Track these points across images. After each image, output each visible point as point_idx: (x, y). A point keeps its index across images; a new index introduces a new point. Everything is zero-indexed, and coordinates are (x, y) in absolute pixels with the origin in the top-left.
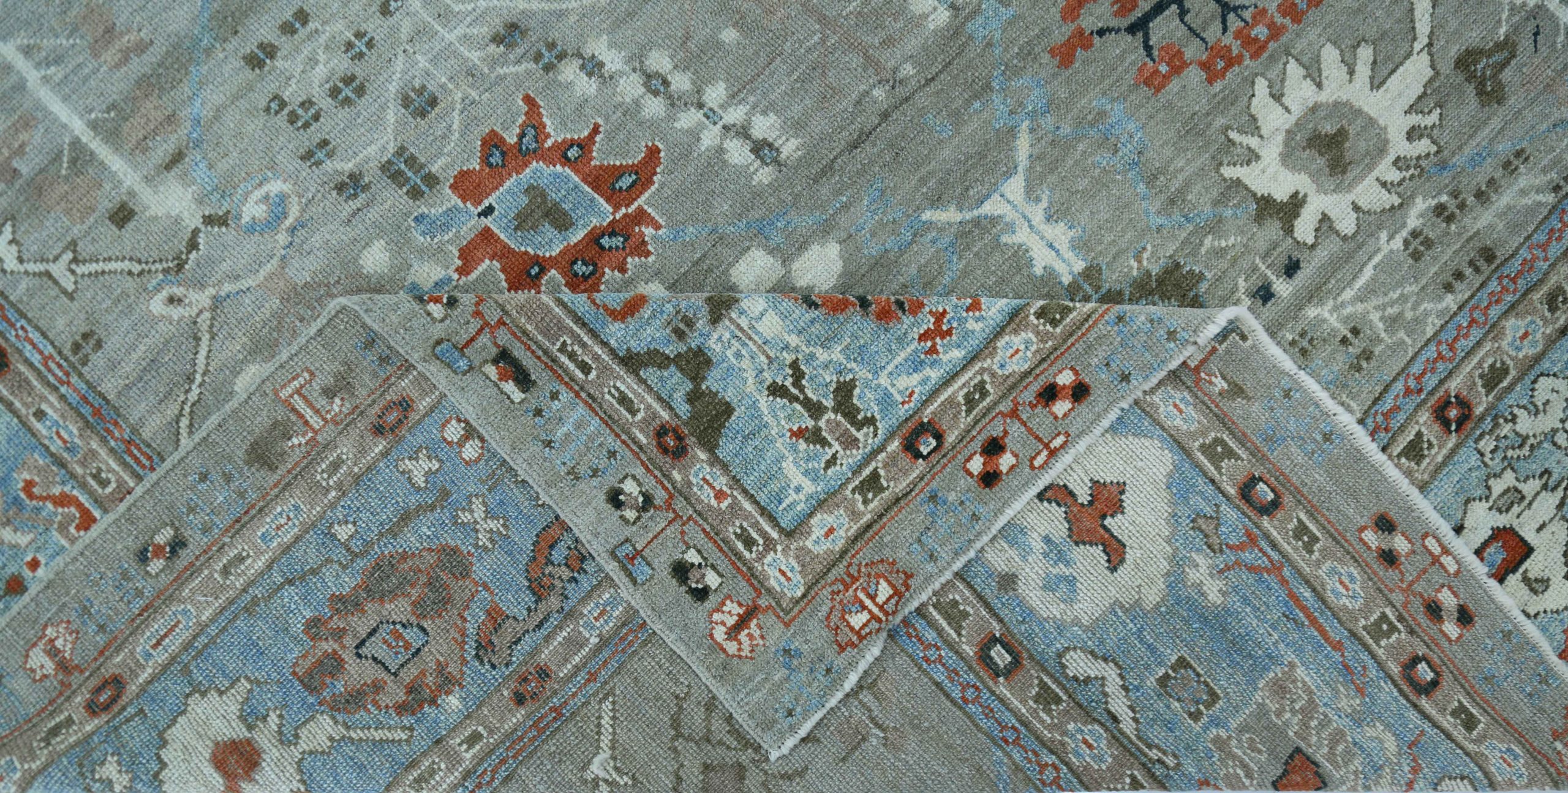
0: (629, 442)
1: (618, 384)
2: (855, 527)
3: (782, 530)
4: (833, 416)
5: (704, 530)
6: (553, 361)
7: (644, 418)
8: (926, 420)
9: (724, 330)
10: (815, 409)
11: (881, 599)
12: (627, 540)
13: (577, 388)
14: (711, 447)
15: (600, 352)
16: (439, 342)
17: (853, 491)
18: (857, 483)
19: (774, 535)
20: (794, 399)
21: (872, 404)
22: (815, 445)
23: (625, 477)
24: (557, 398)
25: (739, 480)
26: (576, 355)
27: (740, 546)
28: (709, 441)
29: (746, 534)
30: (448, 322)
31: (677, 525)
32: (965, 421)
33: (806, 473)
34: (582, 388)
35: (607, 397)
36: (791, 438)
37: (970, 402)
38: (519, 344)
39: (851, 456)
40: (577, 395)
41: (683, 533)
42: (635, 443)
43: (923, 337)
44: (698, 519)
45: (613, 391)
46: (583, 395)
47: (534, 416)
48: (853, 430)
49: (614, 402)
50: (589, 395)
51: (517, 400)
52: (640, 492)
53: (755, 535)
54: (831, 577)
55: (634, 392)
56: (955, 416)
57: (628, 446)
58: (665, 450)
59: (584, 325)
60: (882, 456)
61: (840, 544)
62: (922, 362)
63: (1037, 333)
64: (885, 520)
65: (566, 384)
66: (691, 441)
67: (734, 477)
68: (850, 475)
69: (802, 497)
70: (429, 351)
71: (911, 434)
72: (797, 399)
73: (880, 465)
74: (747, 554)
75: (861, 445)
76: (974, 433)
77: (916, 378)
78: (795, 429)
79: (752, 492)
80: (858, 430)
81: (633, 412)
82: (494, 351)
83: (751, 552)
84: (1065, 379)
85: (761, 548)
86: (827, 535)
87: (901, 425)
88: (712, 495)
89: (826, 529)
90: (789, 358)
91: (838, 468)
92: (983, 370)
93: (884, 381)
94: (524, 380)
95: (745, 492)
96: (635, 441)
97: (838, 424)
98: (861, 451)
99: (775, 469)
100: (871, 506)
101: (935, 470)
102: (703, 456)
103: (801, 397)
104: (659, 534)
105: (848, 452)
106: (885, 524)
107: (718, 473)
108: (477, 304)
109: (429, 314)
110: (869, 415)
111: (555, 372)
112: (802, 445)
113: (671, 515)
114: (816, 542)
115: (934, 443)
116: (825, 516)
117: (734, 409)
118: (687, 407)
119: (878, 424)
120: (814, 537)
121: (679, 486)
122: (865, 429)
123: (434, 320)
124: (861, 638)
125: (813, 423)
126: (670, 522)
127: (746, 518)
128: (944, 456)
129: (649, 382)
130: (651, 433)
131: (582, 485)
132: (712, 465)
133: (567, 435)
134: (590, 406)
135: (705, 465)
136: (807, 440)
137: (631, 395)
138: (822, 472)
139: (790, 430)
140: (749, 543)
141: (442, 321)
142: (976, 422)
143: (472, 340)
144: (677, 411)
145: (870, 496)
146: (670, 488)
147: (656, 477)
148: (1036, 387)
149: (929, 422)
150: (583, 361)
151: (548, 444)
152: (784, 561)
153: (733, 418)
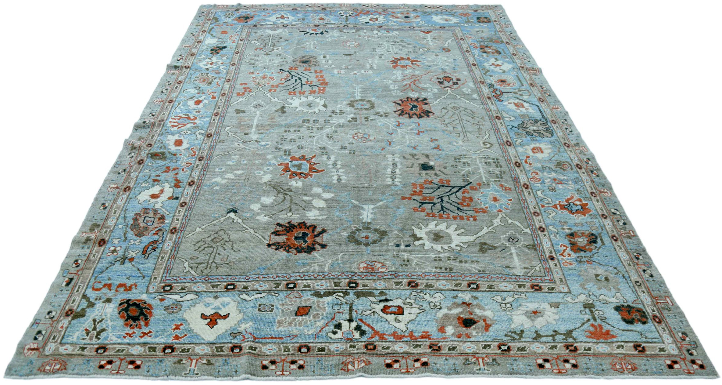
0: (64, 307)
1: (77, 298)
2: (70, 353)
3: (61, 342)
4: (95, 332)
5: (51, 330)
6: (76, 286)
7: (72, 306)
8: (107, 347)
9: (102, 305)
10: (95, 329)
11: (55, 368)
13: (72, 292)
14: (73, 319)
15: (83, 291)
16: (67, 269)
17: (79, 347)
18: (82, 346)
20: (95, 324)
21: (104, 336)
22: (86, 334)
23: (55, 311)
24: (67, 291)
26: (79, 288)
27: (52, 338)
29: (55, 337)
31: (50, 325)
32: (113, 353)
33: (78, 337)
35: (73, 298)
37: (118, 351)
38: (76, 280)
41: (49, 327)
43: (127, 334)
44: (54, 327)
45: (75, 298)
46: (71, 294)
48: (94, 337)
52: (54, 315)
54: (55, 356)
56: (112, 351)
58: (67, 313)
59: (87, 286)
60: (92, 346)
61: (65, 353)
62: (120, 337)
63: (145, 350)
64: (76, 356)
65: (72, 290)
66: (72, 315)
67: (68, 327)
68: (83, 344)
69: (71, 340)
70: (65, 269)
71: (101, 347)
73: (89, 347)
74: (51, 340)
75: (92, 341)
76: (111, 357)
77: (116, 339)
81: (72, 303)
82: (72, 277)
84: (138, 363)
85: (54, 341)
86: (65, 350)
87: (102, 344)
88: (61, 326)
89: (66, 348)
90: (104, 317)
92: (127, 348)
93: (111, 335)
94: (68, 284)
95: (66, 330)
97: (94, 334)
98: (90, 342)
99: (75, 332)
100: (78, 352)
101: (95, 357)
102: (70, 319)
104: (46, 324)
105: (88, 340)
107: (67, 324)
108: (80, 270)
109: (72, 265)
111: (73, 288)
112: (84, 332)
113: (51, 323)
115: (102, 352)
116: (69, 347)
117: (85, 317)
118: (80, 310)
119: (99, 340)
120: (63, 348)
121: (60, 320)
122: (96, 339)
124: (44, 371)
125: (91, 330)
127: (59, 334)
128: (100, 356)
129: (81, 302)
130: (69, 309)
131: (49, 306)
133: (59, 297)
134: (69, 297)
135: (68, 321)
136: (86, 332)
137: (76, 301)
138: (80, 339)
139: (86, 328)
140: (54, 339)
141: (72, 267)
142: (114, 355)
143: (72, 273)
144: (78, 309)
145: (80, 350)
146: (58, 319)
147: (59, 315)
148: (131, 359)
150: (79, 290)
151: (55, 296)
152: (54, 346)
153: (82, 318)
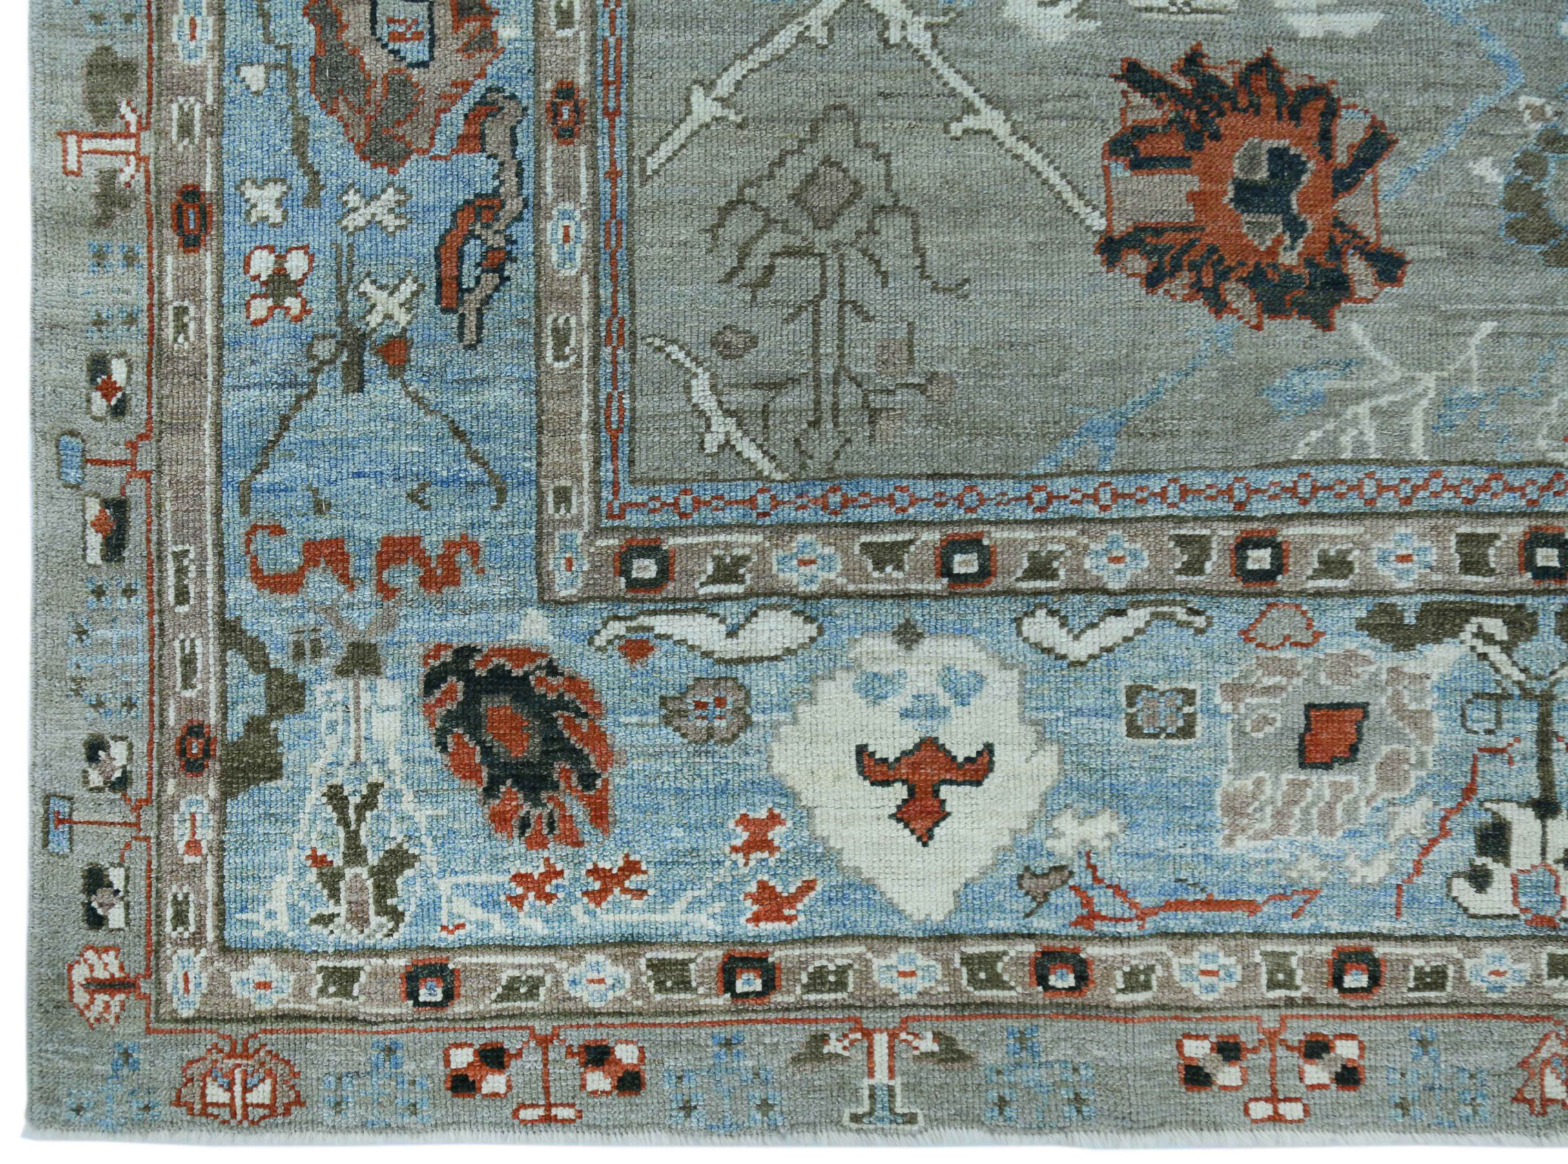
0: (156, 709)
1: (198, 642)
2: (292, 1006)
3: (220, 938)
4: (365, 876)
5: (149, 863)
6: (159, 558)
7: (191, 699)
8: (451, 966)
9: (340, 689)
10: (355, 853)
12: (70, 799)
13: (156, 606)
14: (228, 792)
15: (210, 595)
16: (73, 433)
17: (321, 969)
18: (331, 965)
19: (210, 935)
20: (344, 821)
21: (413, 900)
22: (324, 887)
23: (122, 739)
24: (129, 597)
25: (224, 850)
26: (186, 574)
27: (169, 913)
28: (231, 783)
29: (184, 907)
30: (99, 425)
31: (128, 833)
32: (488, 1004)
33: (292, 907)
34: (161, 612)
35: (177, 644)
36: (308, 857)
37: (510, 990)
38: (143, 511)
39: (349, 933)
40: (151, 613)
41: (128, 845)
42: (161, 715)
43: (521, 879)
44: (154, 848)
45: (187, 643)
46: (156, 619)
47: (93, 592)
48: (372, 909)
49: (178, 656)
50: (161, 624)
51: (90, 561)
52: (124, 767)
53: (191, 917)
54: (227, 1029)
55: (206, 666)
56: (483, 989)
57: (152, 712)
58: (182, 752)
59: (220, 555)
60: (377, 962)
61: (263, 1007)
62: (497, 903)
63: (636, 982)
64: (325, 1026)
65: (151, 591)
66: (215, 766)
67: (222, 842)
68: (331, 950)
69: (268, 925)
70: (57, 431)
71: (424, 967)
72: (347, 825)
73: (368, 968)
74: (168, 927)
75: (366, 931)
76: (487, 1026)
77: (478, 914)
78: (320, 853)
79: (226, 873)
80: (378, 914)
81: (187, 684)
82: (115, 493)
83: (175, 929)
84: (626, 1054)
85: (186, 935)
86: (259, 985)
87: (422, 947)
88: (186, 838)
89: (263, 979)
90: (376, 776)
91: (326, 932)
92: (550, 968)
93: (444, 886)
94: (114, 547)
95: (220, 866)
96: (162, 711)
97: (363, 889)
98: (361, 937)
99: (267, 873)
100: (324, 1001)
101: (416, 1025)
102: (213, 791)
103: (353, 828)
104: (106, 824)
105: (348, 926)
106: (322, 1030)
107: (211, 823)
108: (141, 437)
109: (89, 401)
110: (400, 909)
111: (151, 570)
112: (312, 875)
113: (132, 819)
114: (243, 983)
115: (439, 997)
116: (273, 966)
117: (281, 776)
118: (241, 729)
119: (401, 925)
120: (244, 975)
121: (164, 798)
122: (384, 919)
123: (88, 410)
125: (341, 863)
126: (125, 824)
127: (197, 893)
128: (437, 1020)
129: (228, 670)
130: (184, 722)
131: (76, 704)
132: (213, 810)
133: (106, 643)
134: (153, 637)
135: (206, 803)
136: (321, 875)
137: (199, 665)
138: (307, 921)
139: (314, 850)
140: (180, 918)
141: (95, 419)
142: (499, 1016)
143: (106, 463)
144: (229, 724)
145: (332, 989)
146: (155, 792)
147: (151, 768)
148: (590, 1035)
149: (453, 971)
150: (186, 587)
151: (81, 633)
152: (197, 970)
153: (273, 784)
